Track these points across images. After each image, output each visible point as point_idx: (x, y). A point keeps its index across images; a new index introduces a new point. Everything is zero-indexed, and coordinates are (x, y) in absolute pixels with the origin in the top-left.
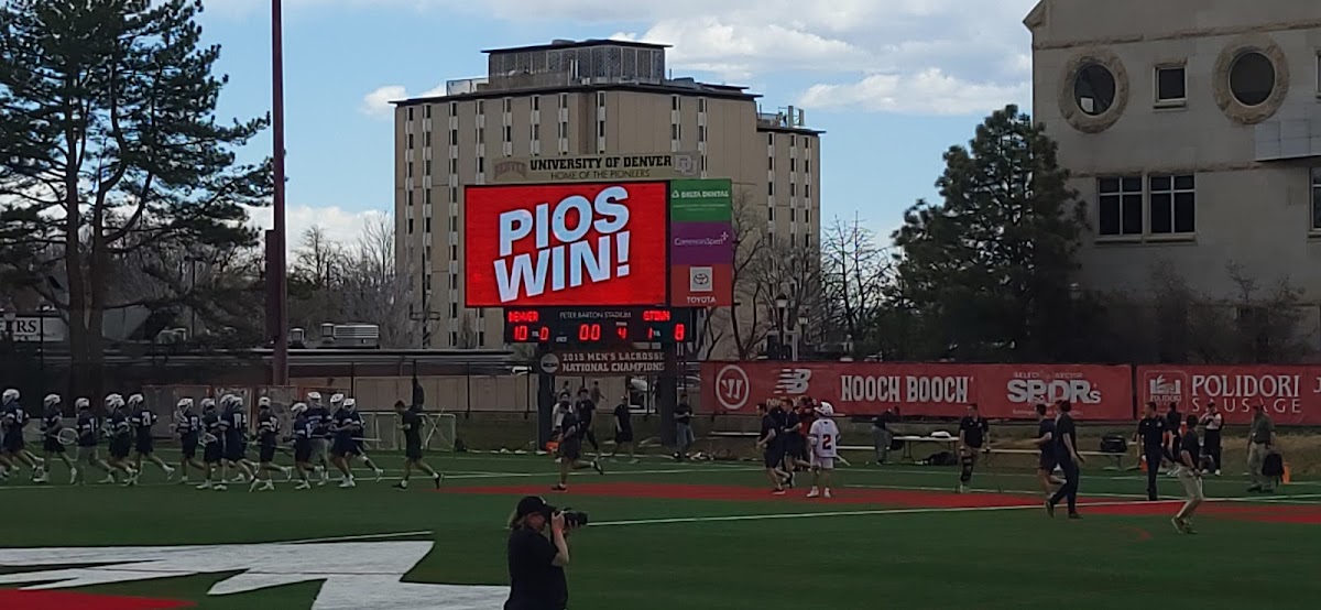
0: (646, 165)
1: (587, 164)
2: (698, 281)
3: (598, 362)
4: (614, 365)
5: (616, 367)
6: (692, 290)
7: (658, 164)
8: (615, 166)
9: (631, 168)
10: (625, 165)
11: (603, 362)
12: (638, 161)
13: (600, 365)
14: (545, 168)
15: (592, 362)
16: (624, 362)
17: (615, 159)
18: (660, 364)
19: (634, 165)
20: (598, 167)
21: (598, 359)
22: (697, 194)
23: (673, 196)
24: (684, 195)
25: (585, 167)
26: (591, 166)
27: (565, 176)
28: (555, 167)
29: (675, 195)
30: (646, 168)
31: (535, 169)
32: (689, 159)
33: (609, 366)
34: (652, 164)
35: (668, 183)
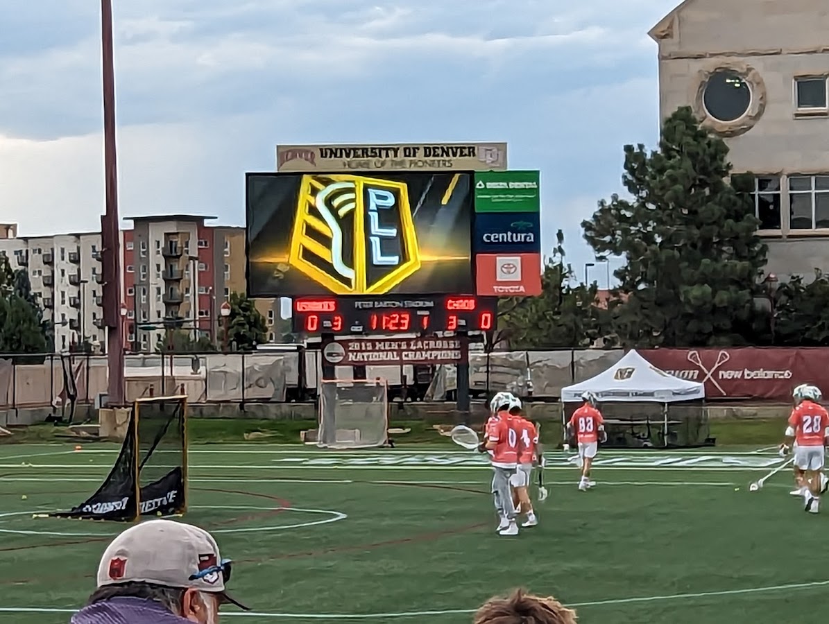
0: (448, 155)
1: (384, 153)
2: (505, 270)
3: (387, 351)
4: (404, 353)
5: (407, 356)
6: (498, 279)
7: (461, 155)
8: (414, 156)
9: (431, 158)
10: (426, 156)
11: (392, 351)
12: (440, 152)
13: (390, 353)
14: (336, 156)
15: (380, 350)
16: (416, 351)
17: (414, 149)
18: (457, 352)
19: (434, 156)
20: (396, 156)
21: (387, 348)
22: (503, 185)
23: (477, 187)
24: (490, 185)
25: (380, 156)
26: (387, 156)
27: (360, 165)
28: (348, 155)
29: (479, 185)
30: (447, 159)
31: (326, 157)
32: (495, 150)
33: (401, 356)
34: (454, 155)
35: (472, 173)
